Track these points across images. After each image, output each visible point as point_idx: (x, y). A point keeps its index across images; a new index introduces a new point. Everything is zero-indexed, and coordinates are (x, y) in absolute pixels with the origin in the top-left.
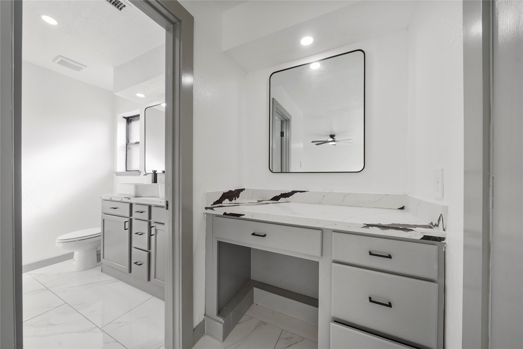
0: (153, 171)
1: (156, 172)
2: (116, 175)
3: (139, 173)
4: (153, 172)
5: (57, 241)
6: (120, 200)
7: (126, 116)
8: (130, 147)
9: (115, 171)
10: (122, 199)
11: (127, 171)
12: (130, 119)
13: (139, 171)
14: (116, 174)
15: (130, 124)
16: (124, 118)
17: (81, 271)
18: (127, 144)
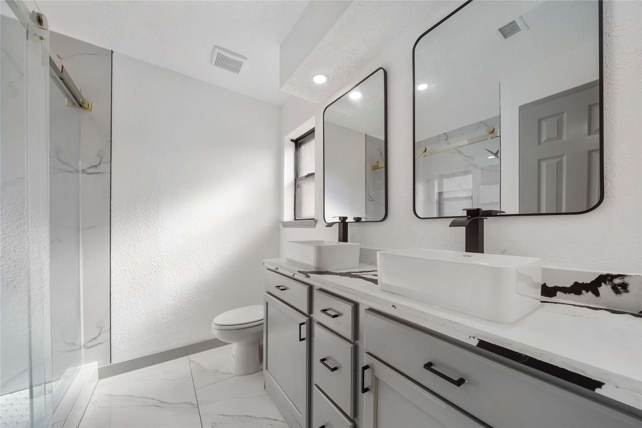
0: (340, 218)
1: (347, 221)
2: (283, 227)
3: (315, 223)
4: (340, 221)
5: (213, 325)
6: (291, 275)
7: (294, 139)
8: (299, 183)
9: (281, 221)
10: (294, 274)
11: (295, 220)
12: (299, 141)
13: (314, 219)
14: (282, 224)
15: (300, 149)
16: (292, 140)
17: (240, 375)
18: (295, 180)
